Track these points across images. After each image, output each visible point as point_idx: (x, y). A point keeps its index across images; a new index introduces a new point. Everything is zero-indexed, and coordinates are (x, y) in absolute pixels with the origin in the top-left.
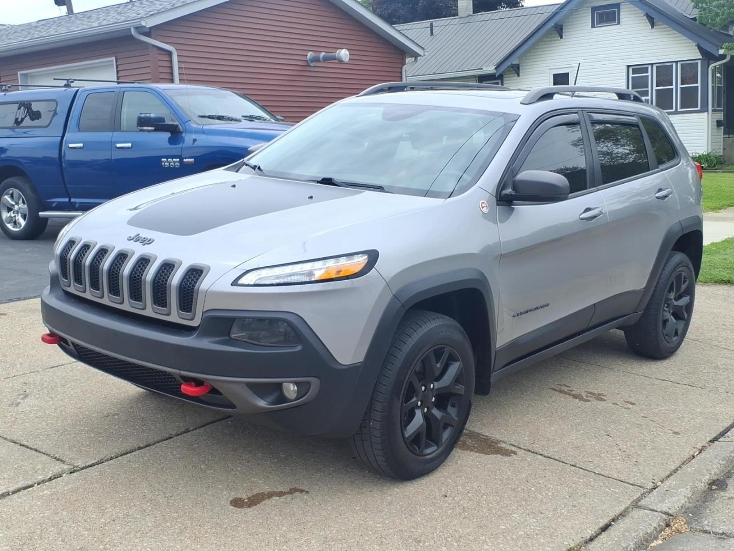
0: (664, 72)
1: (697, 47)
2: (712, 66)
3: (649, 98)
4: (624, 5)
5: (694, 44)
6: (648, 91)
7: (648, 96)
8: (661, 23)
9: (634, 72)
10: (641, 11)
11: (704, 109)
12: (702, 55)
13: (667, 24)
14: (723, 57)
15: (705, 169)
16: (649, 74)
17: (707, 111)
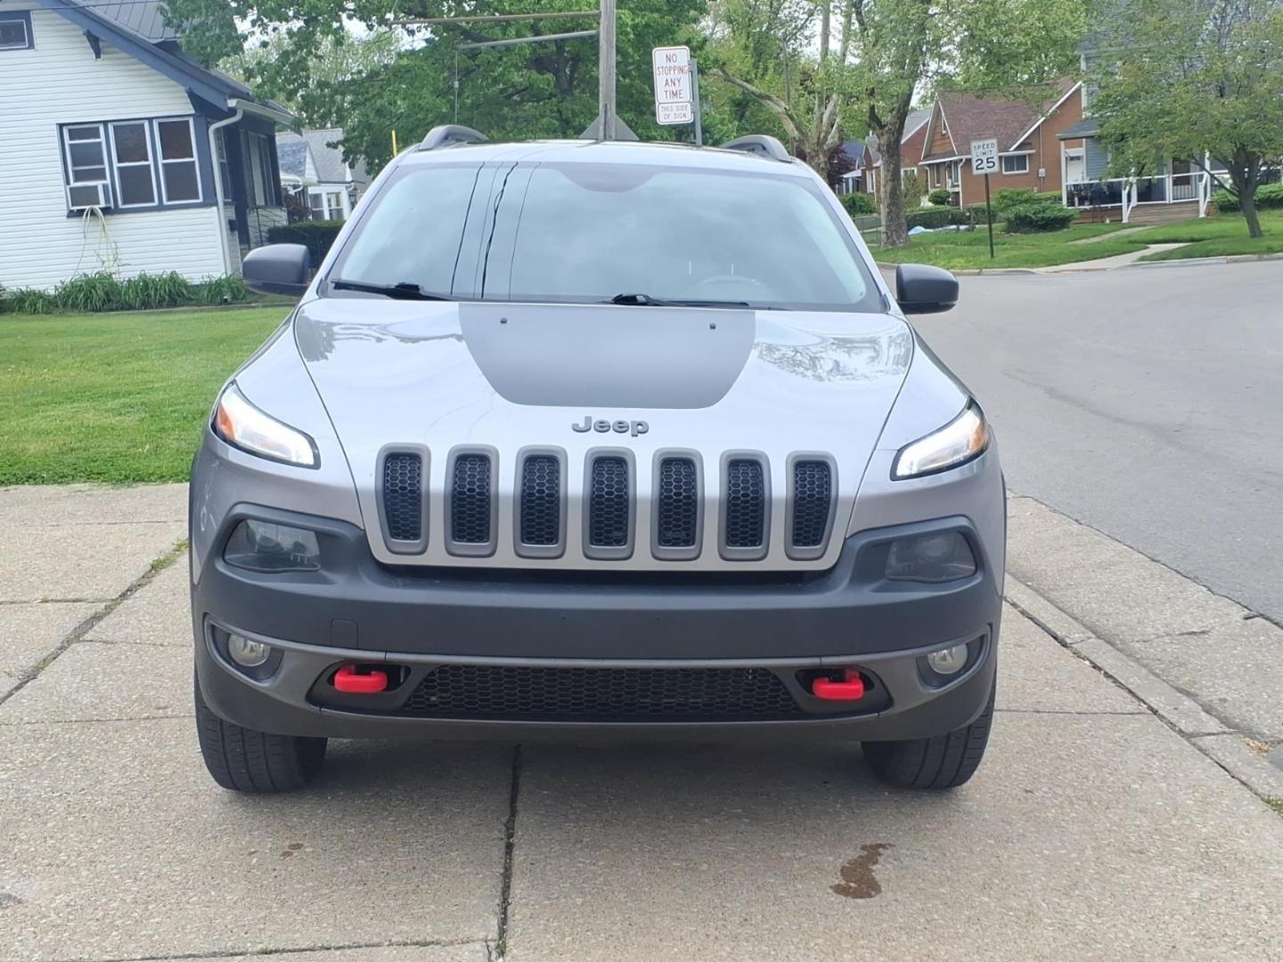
0: (129, 136)
1: (186, 95)
2: (213, 128)
3: (108, 181)
4: (37, 14)
5: (183, 88)
6: (104, 169)
7: (105, 178)
8: (117, 50)
9: (73, 135)
10: (77, 27)
11: (210, 201)
12: (195, 108)
13: (127, 52)
14: (233, 112)
15: (230, 304)
16: (102, 139)
17: (216, 204)
